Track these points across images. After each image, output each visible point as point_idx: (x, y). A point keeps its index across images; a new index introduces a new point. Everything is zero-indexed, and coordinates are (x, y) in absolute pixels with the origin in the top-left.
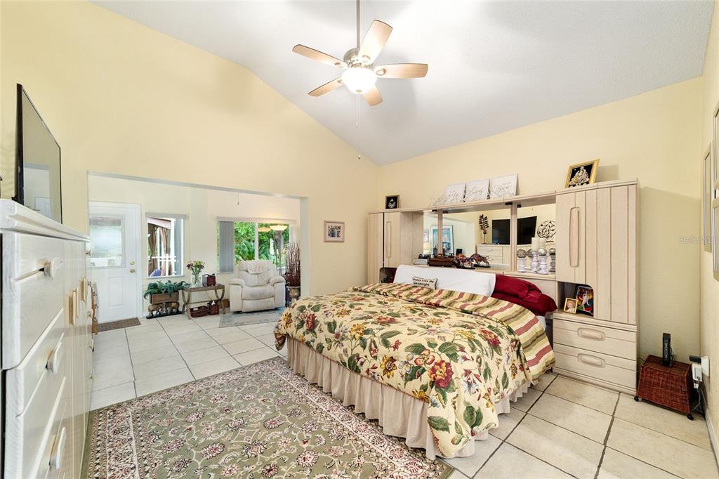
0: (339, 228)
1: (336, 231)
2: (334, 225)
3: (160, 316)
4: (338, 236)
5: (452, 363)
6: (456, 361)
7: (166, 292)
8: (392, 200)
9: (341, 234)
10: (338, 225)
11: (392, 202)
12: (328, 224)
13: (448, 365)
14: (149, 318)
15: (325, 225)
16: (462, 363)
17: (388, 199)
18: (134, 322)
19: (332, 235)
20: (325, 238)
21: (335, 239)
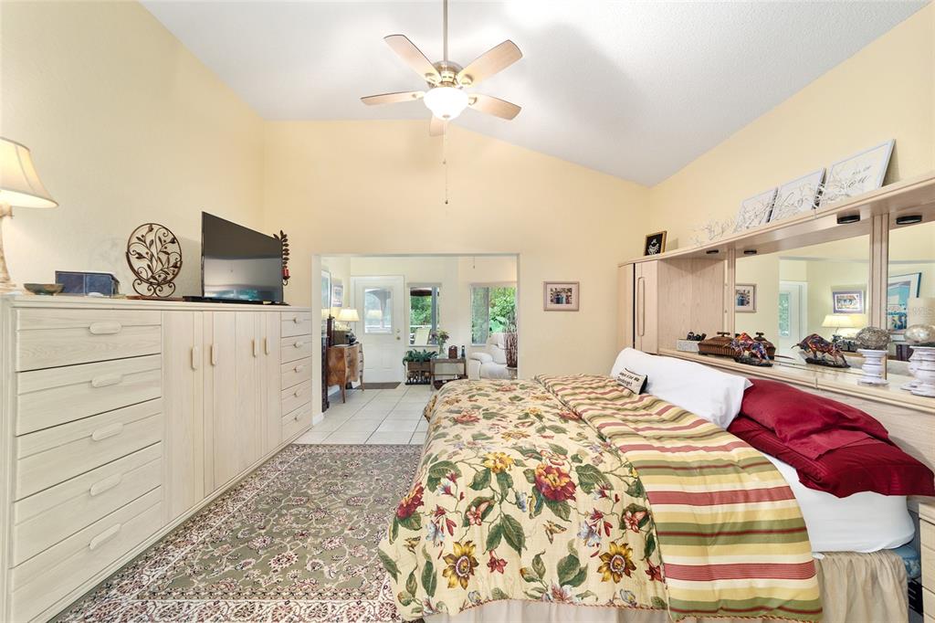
0: (570, 290)
1: (564, 295)
2: (559, 287)
3: (417, 383)
4: (568, 302)
5: (427, 491)
6: (433, 489)
7: (418, 361)
8: (654, 241)
9: (573, 299)
10: (569, 286)
11: (654, 245)
12: (549, 287)
13: (421, 490)
14: (407, 384)
15: (545, 289)
16: (438, 495)
17: (650, 239)
18: (394, 385)
19: (558, 301)
20: (545, 304)
21: (564, 306)
